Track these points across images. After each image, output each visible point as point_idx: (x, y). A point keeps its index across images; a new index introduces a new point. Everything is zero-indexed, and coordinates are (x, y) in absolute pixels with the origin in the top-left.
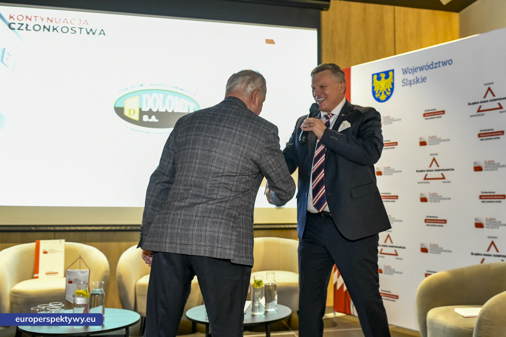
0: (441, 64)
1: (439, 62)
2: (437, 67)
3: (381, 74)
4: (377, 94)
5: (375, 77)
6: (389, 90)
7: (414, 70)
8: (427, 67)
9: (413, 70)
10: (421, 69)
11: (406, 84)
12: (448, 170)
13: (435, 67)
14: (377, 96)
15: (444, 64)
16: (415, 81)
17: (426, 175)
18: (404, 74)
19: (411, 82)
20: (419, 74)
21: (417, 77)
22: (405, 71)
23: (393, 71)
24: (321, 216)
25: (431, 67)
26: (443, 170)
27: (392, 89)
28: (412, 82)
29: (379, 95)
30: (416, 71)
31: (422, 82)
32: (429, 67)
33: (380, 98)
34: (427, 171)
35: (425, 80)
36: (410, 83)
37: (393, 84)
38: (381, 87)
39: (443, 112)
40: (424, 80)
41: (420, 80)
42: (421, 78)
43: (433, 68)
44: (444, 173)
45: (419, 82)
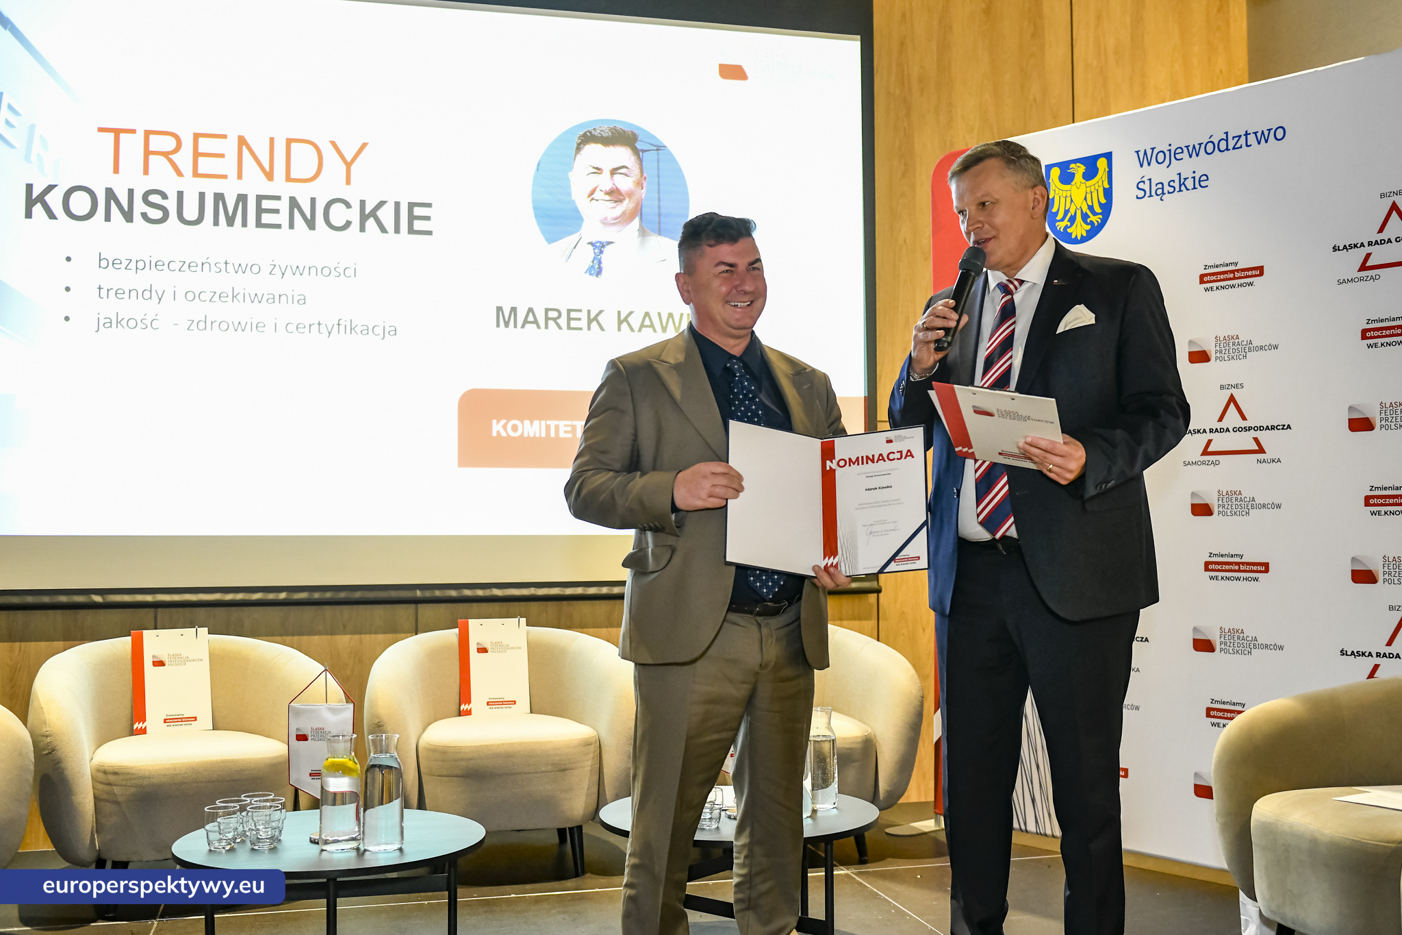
0: (1252, 139)
1: (1247, 134)
2: (1241, 147)
3: (1072, 166)
4: (1062, 220)
5: (1055, 172)
6: (1098, 210)
7: (1173, 155)
8: (1210, 148)
9: (1167, 153)
10: (1193, 151)
11: (1148, 194)
12: (1273, 428)
13: (1234, 148)
14: (1061, 226)
15: (1262, 138)
16: (1176, 185)
17: (1210, 442)
18: (1141, 166)
19: (1163, 188)
20: (1187, 166)
21: (1179, 174)
22: (1144, 158)
23: (1108, 156)
24: (996, 548)
25: (1223, 146)
26: (1260, 428)
27: (1107, 209)
28: (1167, 188)
29: (1066, 223)
30: (1178, 156)
31: (1195, 188)
32: (1217, 147)
33: (1069, 230)
34: (1211, 430)
35: (1203, 184)
36: (1159, 192)
37: (1108, 193)
38: (1072, 201)
39: (1260, 271)
40: (1201, 182)
41: (1189, 183)
42: (1194, 178)
43: (1227, 149)
44: (1263, 436)
45: (1188, 189)
